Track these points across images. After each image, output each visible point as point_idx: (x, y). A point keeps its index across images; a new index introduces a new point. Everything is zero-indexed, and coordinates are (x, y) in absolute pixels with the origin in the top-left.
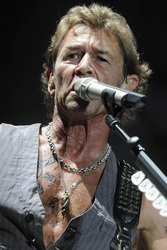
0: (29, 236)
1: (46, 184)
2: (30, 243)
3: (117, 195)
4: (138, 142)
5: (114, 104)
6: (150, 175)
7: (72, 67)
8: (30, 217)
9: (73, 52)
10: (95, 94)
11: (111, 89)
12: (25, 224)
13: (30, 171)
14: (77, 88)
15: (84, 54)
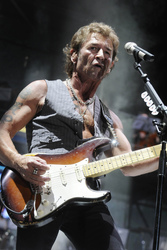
9: (94, 46)
15: (100, 49)
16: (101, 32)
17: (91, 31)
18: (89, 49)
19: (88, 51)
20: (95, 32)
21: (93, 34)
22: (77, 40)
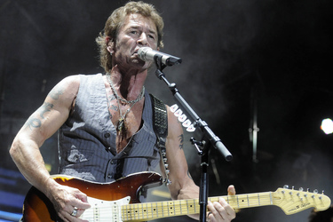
0: (107, 146)
1: (112, 113)
2: (107, 150)
3: (154, 117)
4: (175, 87)
5: (161, 63)
6: (181, 106)
7: (132, 40)
8: (108, 135)
9: (134, 30)
10: (150, 56)
11: (160, 54)
12: (104, 139)
13: (103, 105)
14: (139, 53)
15: (141, 33)
16: (140, 11)
17: (129, 12)
18: (128, 33)
19: (127, 36)
20: (133, 12)
21: (131, 16)
22: (113, 25)
